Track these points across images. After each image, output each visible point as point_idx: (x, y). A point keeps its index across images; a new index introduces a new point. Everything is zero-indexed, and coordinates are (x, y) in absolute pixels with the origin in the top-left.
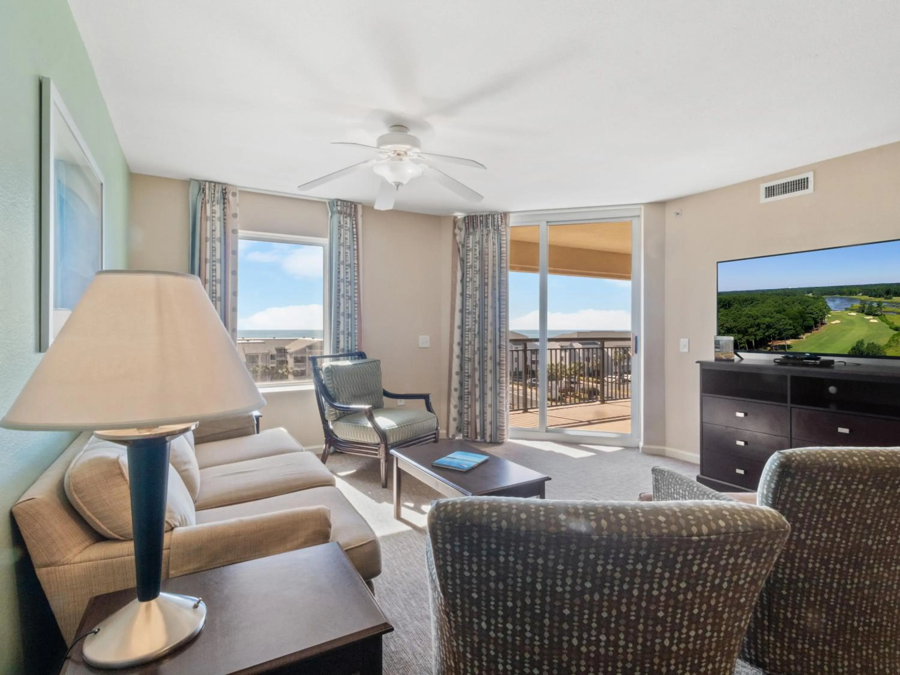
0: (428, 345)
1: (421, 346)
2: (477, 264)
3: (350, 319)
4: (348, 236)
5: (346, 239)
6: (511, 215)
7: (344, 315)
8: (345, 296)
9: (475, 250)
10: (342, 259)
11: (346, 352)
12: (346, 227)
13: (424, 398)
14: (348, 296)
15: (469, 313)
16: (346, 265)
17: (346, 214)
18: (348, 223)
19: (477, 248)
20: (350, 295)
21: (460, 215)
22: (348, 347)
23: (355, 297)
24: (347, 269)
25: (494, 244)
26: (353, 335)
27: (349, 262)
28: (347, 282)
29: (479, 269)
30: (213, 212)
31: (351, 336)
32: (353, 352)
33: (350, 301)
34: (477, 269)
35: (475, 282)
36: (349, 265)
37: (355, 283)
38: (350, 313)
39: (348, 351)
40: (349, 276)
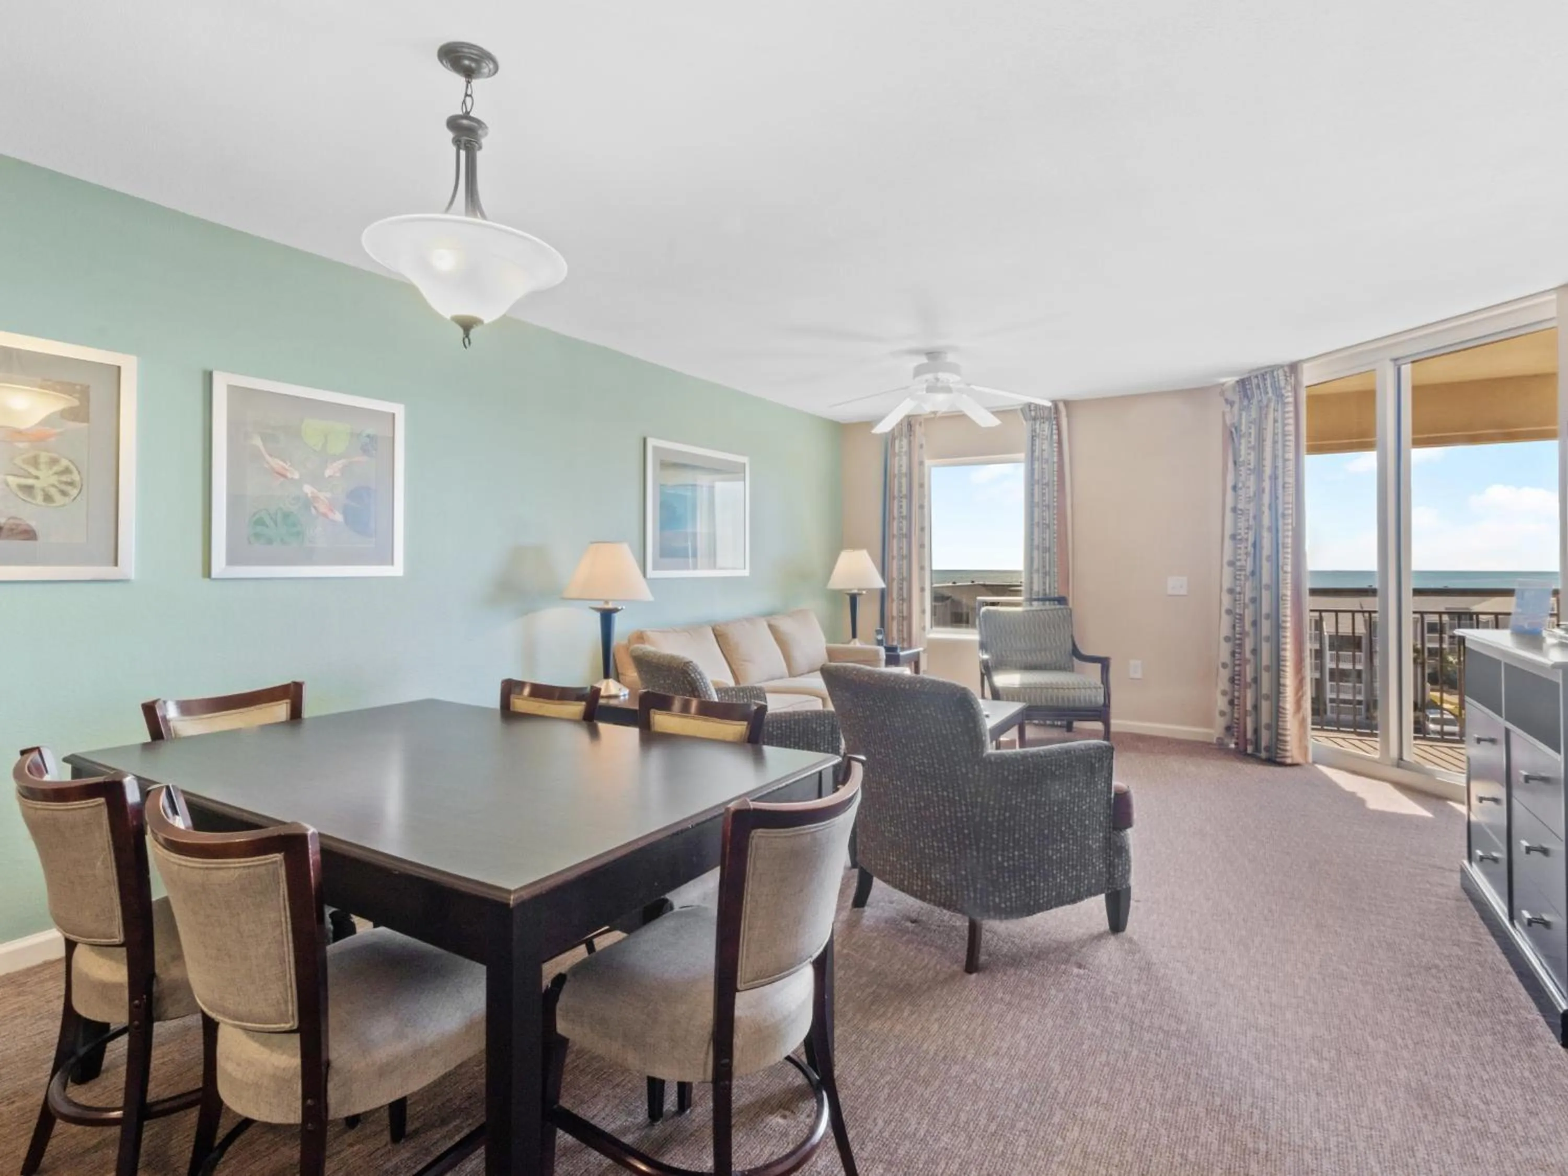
0: (1183, 592)
1: (1170, 592)
2: (1252, 457)
3: (1047, 554)
4: (1045, 447)
5: (1043, 450)
6: (1306, 366)
7: (1038, 549)
8: (1041, 524)
9: (1250, 434)
10: (1036, 477)
11: (1041, 596)
12: (1043, 435)
13: (1099, 662)
14: (1044, 524)
15: (1240, 540)
16: (1043, 485)
17: (1043, 418)
18: (1046, 429)
19: (1252, 431)
20: (1047, 522)
21: (1231, 380)
22: (1045, 590)
23: (1054, 524)
24: (1043, 489)
25: (1275, 421)
26: (1052, 573)
27: (1045, 481)
28: (1043, 506)
29: (1255, 468)
30: (901, 447)
31: (1049, 575)
32: (1052, 596)
33: (1047, 531)
34: (1252, 466)
35: (1248, 487)
36: (1047, 484)
37: (1054, 507)
38: (1047, 546)
39: (1045, 594)
40: (1046, 498)
